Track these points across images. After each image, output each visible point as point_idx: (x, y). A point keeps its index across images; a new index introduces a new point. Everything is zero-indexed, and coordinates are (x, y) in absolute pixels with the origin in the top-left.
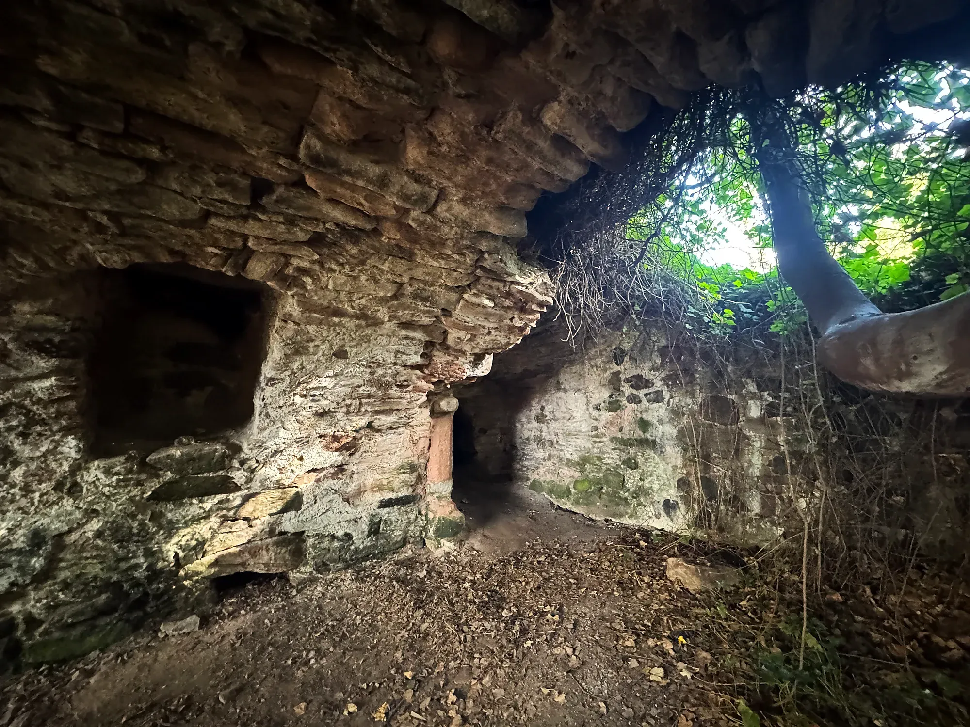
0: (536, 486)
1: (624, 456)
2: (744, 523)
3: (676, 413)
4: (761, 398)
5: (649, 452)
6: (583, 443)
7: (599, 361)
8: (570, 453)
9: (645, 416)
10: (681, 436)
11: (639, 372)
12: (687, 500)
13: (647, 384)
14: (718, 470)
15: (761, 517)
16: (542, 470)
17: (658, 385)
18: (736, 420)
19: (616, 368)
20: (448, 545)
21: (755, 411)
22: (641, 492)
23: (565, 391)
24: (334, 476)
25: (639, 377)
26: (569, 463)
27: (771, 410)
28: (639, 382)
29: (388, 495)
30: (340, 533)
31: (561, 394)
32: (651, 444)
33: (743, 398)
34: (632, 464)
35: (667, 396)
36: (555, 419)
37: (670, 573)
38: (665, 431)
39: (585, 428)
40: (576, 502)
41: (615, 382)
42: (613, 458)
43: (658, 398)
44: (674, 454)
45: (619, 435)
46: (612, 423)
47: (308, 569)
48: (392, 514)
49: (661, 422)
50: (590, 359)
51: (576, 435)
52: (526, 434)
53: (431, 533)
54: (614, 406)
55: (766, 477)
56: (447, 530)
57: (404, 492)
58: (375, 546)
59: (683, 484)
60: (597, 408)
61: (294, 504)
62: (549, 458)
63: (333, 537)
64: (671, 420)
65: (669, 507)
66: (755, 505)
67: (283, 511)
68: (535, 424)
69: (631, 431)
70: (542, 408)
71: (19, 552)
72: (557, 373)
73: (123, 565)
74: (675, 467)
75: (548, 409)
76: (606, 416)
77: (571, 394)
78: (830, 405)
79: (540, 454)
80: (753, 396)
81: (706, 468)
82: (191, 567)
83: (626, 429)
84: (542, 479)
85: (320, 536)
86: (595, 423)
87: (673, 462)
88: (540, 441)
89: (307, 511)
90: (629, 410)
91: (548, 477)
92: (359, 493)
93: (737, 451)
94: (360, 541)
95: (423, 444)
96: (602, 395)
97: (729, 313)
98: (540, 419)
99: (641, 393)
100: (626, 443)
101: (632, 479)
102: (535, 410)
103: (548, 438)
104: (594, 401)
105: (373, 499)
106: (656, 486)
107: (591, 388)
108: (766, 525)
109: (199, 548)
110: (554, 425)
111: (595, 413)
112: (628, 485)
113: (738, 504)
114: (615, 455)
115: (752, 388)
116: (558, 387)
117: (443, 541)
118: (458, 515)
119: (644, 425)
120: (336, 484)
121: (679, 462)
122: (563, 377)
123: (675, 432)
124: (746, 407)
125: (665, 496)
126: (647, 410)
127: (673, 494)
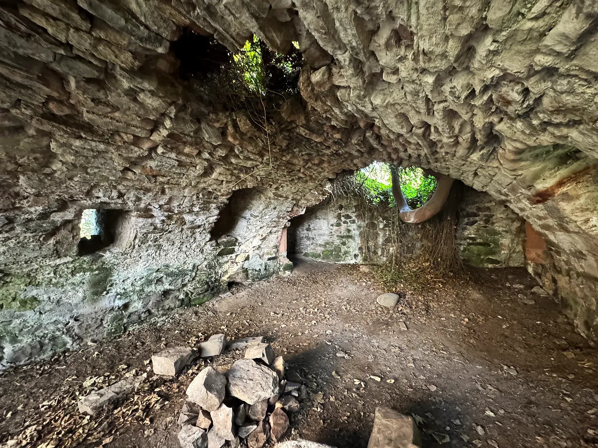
0: (306, 255)
1: (342, 241)
2: (377, 258)
3: (359, 227)
4: (383, 222)
5: (350, 240)
6: (326, 238)
7: (333, 209)
8: (321, 241)
9: (349, 228)
10: (361, 234)
11: (348, 213)
12: (362, 253)
13: (350, 217)
14: (371, 244)
15: (381, 255)
16: (309, 249)
17: (354, 218)
18: (376, 229)
19: (340, 212)
20: (288, 273)
21: (381, 226)
22: (346, 253)
23: (319, 219)
24: (258, 249)
25: (348, 215)
26: (320, 245)
27: (385, 226)
28: (347, 217)
29: (270, 256)
30: (258, 269)
31: (318, 220)
32: (351, 237)
33: (378, 222)
34: (344, 244)
35: (356, 221)
36: (315, 230)
37: (361, 270)
38: (355, 233)
39: (327, 232)
40: (323, 259)
41: (339, 217)
42: (337, 242)
43: (354, 222)
44: (358, 240)
45: (340, 235)
46: (337, 231)
47: (250, 280)
48: (270, 263)
49: (354, 230)
50: (330, 208)
51: (324, 235)
52: (302, 236)
53: (281, 269)
54: (338, 225)
55: (383, 244)
56: (287, 268)
57: (274, 255)
58: (266, 274)
59: (360, 249)
60: (332, 225)
61: (247, 258)
62: (312, 244)
63: (256, 270)
64: (357, 229)
65: (356, 256)
66: (380, 253)
67: (245, 261)
68: (305, 232)
69: (344, 233)
70: (309, 226)
71: (190, 271)
72: (316, 212)
73: (210, 276)
74: (358, 244)
75: (312, 226)
76: (335, 228)
77: (322, 220)
78: (399, 224)
79: (308, 243)
80: (381, 222)
81: (368, 243)
82: (223, 278)
83: (342, 232)
84: (309, 252)
85: (253, 270)
86: (331, 231)
87: (357, 242)
88: (308, 238)
89: (251, 261)
90: (344, 226)
91: (311, 251)
92: (263, 255)
93: (376, 238)
94: (263, 272)
95: (279, 239)
96: (334, 221)
97: (378, 199)
98: (308, 229)
99: (348, 220)
100: (342, 237)
101: (344, 249)
102: (306, 226)
103: (312, 236)
104: (331, 223)
105: (266, 257)
106: (351, 250)
107: (330, 218)
108: (382, 257)
109: (226, 272)
110: (314, 232)
111: (331, 227)
112: (342, 251)
113: (375, 253)
114: (338, 241)
115: (381, 219)
116: (316, 218)
117: (286, 271)
118: (291, 263)
119: (349, 231)
120: (258, 252)
121: (359, 242)
122: (318, 214)
123: (358, 233)
124: (379, 225)
125: (354, 253)
126: (350, 226)
127: (357, 252)
